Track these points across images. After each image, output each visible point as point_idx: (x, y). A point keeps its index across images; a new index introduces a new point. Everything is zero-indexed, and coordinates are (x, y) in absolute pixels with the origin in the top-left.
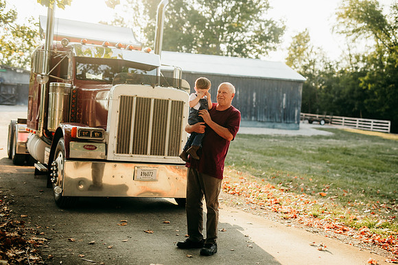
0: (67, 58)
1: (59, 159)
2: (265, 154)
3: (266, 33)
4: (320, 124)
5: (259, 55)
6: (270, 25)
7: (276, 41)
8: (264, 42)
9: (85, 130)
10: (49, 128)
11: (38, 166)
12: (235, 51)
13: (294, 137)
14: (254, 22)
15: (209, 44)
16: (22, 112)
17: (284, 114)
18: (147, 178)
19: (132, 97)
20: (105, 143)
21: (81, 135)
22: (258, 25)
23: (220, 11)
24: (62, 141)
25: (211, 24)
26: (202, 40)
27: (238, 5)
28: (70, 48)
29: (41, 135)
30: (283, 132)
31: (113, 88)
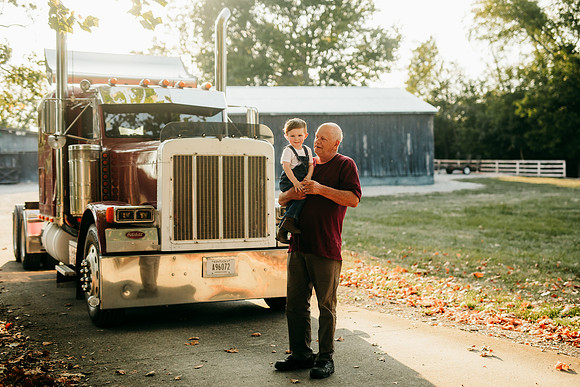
0: (90, 108)
1: (92, 256)
2: (388, 224)
3: (374, 47)
4: (464, 173)
5: (367, 81)
6: (379, 36)
7: (389, 57)
8: (372, 61)
9: (126, 211)
10: (72, 212)
11: (61, 269)
12: (331, 77)
13: (427, 196)
14: (354, 33)
15: (292, 72)
16: (31, 192)
17: (411, 163)
18: (222, 272)
19: (191, 157)
20: (157, 227)
21: (121, 218)
22: (361, 36)
23: (304, 21)
24: (93, 229)
25: (293, 42)
26: (282, 65)
27: (330, 11)
28: (94, 92)
29: (61, 223)
30: (412, 190)
31: (161, 145)
